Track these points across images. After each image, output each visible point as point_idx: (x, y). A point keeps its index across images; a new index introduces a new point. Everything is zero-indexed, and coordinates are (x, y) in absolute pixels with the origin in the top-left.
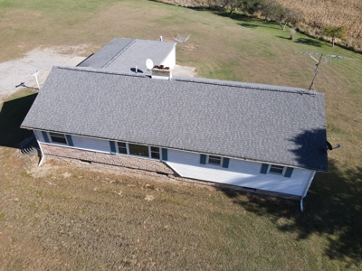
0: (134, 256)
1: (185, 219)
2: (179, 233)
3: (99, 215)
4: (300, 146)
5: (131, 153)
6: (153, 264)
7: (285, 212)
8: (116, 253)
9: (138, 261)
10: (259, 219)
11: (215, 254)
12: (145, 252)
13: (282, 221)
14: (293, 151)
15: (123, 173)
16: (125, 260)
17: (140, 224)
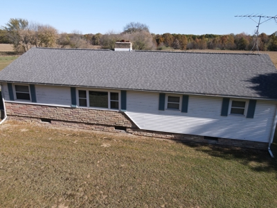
0: (81, 189)
1: (145, 160)
2: (137, 170)
3: (48, 156)
4: (258, 85)
5: (91, 106)
6: (104, 197)
7: (254, 157)
8: (59, 186)
9: (85, 194)
10: (227, 162)
11: (182, 189)
12: (95, 186)
13: (253, 164)
14: (253, 88)
15: (81, 130)
16: (69, 192)
17: (93, 163)
